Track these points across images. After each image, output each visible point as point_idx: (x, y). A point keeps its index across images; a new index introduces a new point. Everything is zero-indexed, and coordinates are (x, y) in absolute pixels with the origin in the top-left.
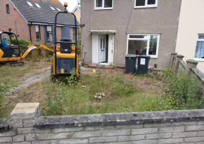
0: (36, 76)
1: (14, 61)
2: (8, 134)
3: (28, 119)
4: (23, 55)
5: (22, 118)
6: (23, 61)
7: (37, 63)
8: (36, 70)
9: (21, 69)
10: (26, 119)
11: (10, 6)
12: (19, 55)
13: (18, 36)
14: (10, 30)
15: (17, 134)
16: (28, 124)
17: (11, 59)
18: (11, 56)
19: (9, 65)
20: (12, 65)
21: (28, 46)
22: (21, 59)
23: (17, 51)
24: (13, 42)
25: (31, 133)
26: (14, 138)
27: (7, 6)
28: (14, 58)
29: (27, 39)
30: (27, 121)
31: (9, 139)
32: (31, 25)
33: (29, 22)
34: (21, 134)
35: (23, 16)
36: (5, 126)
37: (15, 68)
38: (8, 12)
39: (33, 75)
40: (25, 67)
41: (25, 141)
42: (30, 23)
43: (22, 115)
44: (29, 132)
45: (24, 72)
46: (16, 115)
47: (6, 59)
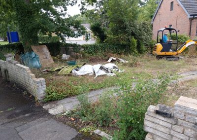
0: (191, 73)
1: (170, 56)
2: (169, 120)
3: (191, 114)
4: (179, 50)
5: (184, 111)
6: (178, 56)
7: (193, 60)
8: (191, 67)
9: (176, 63)
10: (189, 114)
11: (174, 3)
12: (175, 50)
13: (179, 31)
14: (171, 25)
15: (176, 124)
16: (189, 118)
17: (168, 53)
18: (168, 51)
19: (166, 59)
20: (168, 59)
21: (186, 42)
22: (177, 54)
23: (174, 46)
24: (172, 38)
25: (191, 128)
26: (173, 126)
27: (172, 3)
28: (171, 52)
29: (186, 35)
30: (189, 116)
31: (169, 126)
32: (193, 18)
33: (191, 15)
34: (181, 125)
35: (185, 10)
36: (168, 112)
37: (170, 62)
38: (171, 9)
39: (188, 71)
40: (180, 62)
41: (183, 133)
42: (192, 17)
43: (185, 108)
44: (189, 127)
45: (179, 67)
46: (179, 106)
47: (163, 53)
